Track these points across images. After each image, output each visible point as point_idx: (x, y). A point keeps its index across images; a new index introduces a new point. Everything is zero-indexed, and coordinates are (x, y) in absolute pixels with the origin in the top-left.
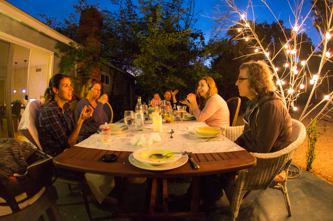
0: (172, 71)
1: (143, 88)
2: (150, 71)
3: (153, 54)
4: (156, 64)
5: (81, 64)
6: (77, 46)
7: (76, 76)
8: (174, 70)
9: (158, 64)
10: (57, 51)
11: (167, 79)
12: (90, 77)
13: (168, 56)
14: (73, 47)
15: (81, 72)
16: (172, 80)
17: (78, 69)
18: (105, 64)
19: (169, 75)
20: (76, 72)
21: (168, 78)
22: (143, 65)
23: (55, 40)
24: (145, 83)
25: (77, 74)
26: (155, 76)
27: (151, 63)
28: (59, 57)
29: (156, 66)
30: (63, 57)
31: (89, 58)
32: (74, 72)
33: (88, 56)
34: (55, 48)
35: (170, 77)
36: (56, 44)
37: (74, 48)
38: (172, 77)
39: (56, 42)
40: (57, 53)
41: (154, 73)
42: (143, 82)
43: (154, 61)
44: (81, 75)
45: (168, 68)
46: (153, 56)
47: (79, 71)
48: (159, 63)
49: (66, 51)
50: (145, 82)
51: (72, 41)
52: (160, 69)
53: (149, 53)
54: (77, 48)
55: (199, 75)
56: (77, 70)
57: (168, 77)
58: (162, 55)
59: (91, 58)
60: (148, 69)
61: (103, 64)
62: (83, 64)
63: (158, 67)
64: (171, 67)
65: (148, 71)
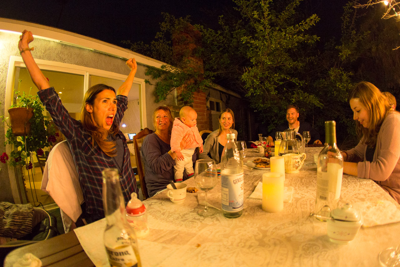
0: (299, 84)
1: (262, 114)
2: (268, 87)
3: (269, 63)
4: (275, 77)
5: (181, 90)
6: (173, 69)
7: (177, 105)
8: (302, 83)
9: (278, 77)
10: (149, 78)
11: (293, 97)
12: (193, 104)
13: (290, 64)
14: (167, 71)
15: (182, 100)
16: (301, 98)
17: (179, 96)
18: (208, 86)
19: (295, 91)
20: (176, 100)
21: (295, 96)
22: (257, 81)
23: (144, 66)
24: (262, 106)
25: (178, 102)
26: (274, 93)
27: (268, 76)
28: (152, 85)
29: (276, 79)
30: (157, 85)
31: (189, 82)
32: (174, 101)
33: (187, 80)
34: (145, 74)
35: (298, 93)
36: (146, 70)
37: (169, 72)
38: (300, 94)
39: (146, 68)
40: (148, 80)
41: (274, 90)
42: (261, 104)
43: (272, 73)
44: (182, 103)
45: (292, 81)
46: (269, 67)
47: (180, 98)
48: (280, 74)
49: (158, 77)
50: (264, 104)
51: (165, 64)
52: (281, 83)
53: (263, 63)
54: (172, 71)
55: (340, 87)
56: (177, 97)
57: (293, 94)
58: (282, 63)
59: (192, 81)
60: (264, 85)
61: (206, 86)
62: (184, 90)
63: (277, 80)
64: (296, 79)
65: (265, 88)
